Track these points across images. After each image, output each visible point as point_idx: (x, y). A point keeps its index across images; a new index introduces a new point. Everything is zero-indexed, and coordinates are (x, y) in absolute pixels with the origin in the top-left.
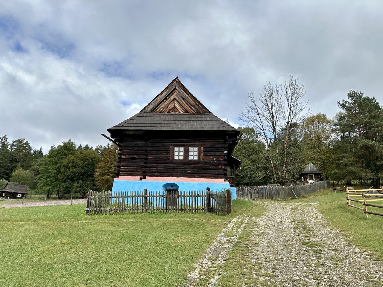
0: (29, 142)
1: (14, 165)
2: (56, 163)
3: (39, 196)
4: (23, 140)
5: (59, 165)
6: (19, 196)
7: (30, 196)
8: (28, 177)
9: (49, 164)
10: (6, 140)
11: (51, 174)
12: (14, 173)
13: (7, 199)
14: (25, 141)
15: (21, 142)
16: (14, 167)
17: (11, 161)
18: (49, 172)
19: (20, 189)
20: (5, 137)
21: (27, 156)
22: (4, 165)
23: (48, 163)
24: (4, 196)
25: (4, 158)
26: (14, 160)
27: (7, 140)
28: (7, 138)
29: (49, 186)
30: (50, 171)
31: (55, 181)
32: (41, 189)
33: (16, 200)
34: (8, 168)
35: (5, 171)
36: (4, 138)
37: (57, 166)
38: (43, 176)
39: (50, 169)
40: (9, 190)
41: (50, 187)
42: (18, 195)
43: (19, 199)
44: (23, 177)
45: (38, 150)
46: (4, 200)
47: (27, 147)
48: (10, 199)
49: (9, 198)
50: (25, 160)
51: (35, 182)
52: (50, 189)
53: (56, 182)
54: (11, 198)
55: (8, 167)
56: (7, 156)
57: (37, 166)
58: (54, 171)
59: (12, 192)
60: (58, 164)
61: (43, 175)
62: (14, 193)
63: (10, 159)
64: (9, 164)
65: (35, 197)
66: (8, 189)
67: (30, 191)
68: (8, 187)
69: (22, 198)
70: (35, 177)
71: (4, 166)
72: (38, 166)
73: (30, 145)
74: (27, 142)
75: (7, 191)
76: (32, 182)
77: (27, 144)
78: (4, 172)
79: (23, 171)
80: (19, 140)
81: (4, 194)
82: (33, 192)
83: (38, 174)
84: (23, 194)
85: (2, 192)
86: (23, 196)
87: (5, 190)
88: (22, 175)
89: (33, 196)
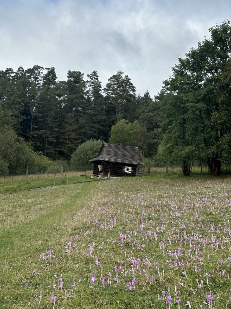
0: (129, 77)
1: (113, 117)
3: (165, 169)
4: (120, 73)
6: (128, 170)
7: (146, 170)
8: (137, 134)
10: (97, 79)
12: (113, 128)
13: (106, 177)
14: (123, 77)
15: (119, 79)
17: (107, 111)
19: (128, 156)
20: (95, 73)
22: (99, 118)
24: (101, 172)
26: (111, 110)
27: (99, 78)
28: (97, 75)
32: (171, 153)
33: (123, 178)
34: (105, 124)
35: (101, 128)
36: (94, 75)
39: (188, 101)
40: (106, 159)
41: (191, 148)
42: (126, 168)
43: (129, 178)
46: (100, 180)
47: (127, 85)
48: (111, 177)
49: (109, 174)
51: (150, 144)
52: (192, 152)
54: (113, 174)
55: (105, 122)
57: (149, 112)
59: (112, 162)
61: (171, 118)
62: (117, 163)
63: (107, 109)
65: (157, 173)
66: (105, 157)
67: (145, 161)
68: (104, 152)
69: (133, 174)
70: (148, 134)
71: (98, 120)
74: (127, 77)
75: (104, 160)
76: (144, 142)
77: (127, 79)
78: (100, 130)
79: (127, 123)
80: (114, 77)
81: (100, 168)
82: (152, 163)
83: (152, 127)
84: (134, 167)
85: (97, 163)
86: (135, 171)
87: (101, 159)
88: (127, 129)
89: (153, 169)
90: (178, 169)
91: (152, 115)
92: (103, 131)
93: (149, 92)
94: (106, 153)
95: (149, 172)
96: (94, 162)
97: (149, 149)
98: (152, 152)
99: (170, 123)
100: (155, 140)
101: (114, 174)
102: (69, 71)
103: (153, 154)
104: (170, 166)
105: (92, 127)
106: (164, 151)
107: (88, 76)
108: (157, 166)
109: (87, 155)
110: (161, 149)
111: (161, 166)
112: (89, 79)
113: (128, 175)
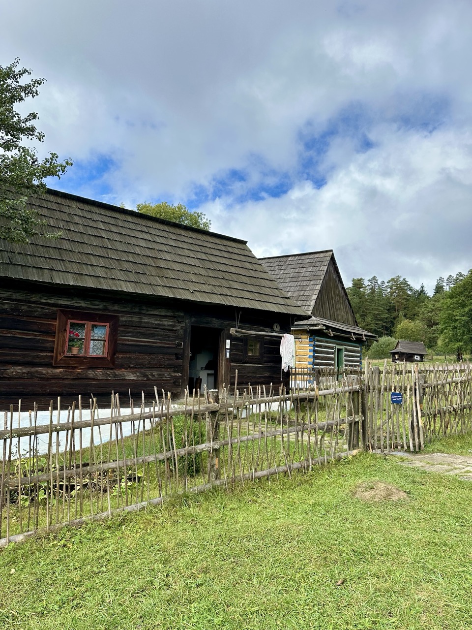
1: (394, 315)
2: (463, 306)
3: (444, 357)
4: (399, 277)
5: (469, 307)
6: (417, 358)
7: (430, 357)
8: (420, 331)
9: (453, 308)
10: (377, 282)
11: (460, 323)
12: (399, 327)
14: (401, 279)
15: (397, 281)
16: (394, 318)
17: (388, 310)
18: (457, 320)
19: (417, 349)
20: (374, 278)
21: (408, 300)
22: (382, 316)
23: (452, 306)
24: (398, 359)
25: (380, 308)
26: (392, 309)
28: (377, 279)
29: (460, 341)
30: (457, 318)
31: (467, 333)
32: (448, 346)
33: (414, 363)
35: (384, 324)
36: (374, 280)
37: (467, 309)
38: (447, 327)
39: (457, 315)
40: (403, 351)
41: (461, 344)
42: (416, 356)
43: (418, 363)
44: (413, 331)
45: (418, 289)
47: (405, 287)
48: (406, 363)
49: (404, 361)
50: (406, 306)
51: (430, 338)
52: (462, 346)
53: (469, 334)
55: (387, 319)
56: (383, 304)
58: (464, 318)
59: (406, 353)
60: (467, 306)
62: (409, 354)
63: (388, 308)
64: (387, 315)
65: (439, 360)
66: (400, 349)
67: (430, 351)
69: (421, 361)
70: (429, 330)
71: (382, 318)
72: (429, 314)
73: (409, 283)
74: (404, 279)
75: (400, 352)
76: (426, 337)
77: (405, 282)
78: (383, 326)
79: (411, 322)
80: (392, 280)
81: (397, 357)
82: (434, 353)
83: (431, 324)
84: (422, 356)
85: (394, 354)
86: (423, 359)
87: (398, 351)
88: (411, 328)
89: (435, 357)
90: (454, 357)
91: (431, 315)
92: (385, 326)
93: (424, 285)
94: (401, 346)
95: (432, 359)
96: (392, 353)
97: (430, 342)
98: (432, 344)
99: (446, 328)
100: (434, 335)
101: (407, 360)
102: (353, 279)
103: (434, 346)
104: (448, 355)
105: (377, 324)
106: (442, 345)
107: (369, 281)
108: (437, 355)
109: (381, 347)
110: (440, 342)
111: (441, 355)
112: (370, 284)
113: (417, 361)
